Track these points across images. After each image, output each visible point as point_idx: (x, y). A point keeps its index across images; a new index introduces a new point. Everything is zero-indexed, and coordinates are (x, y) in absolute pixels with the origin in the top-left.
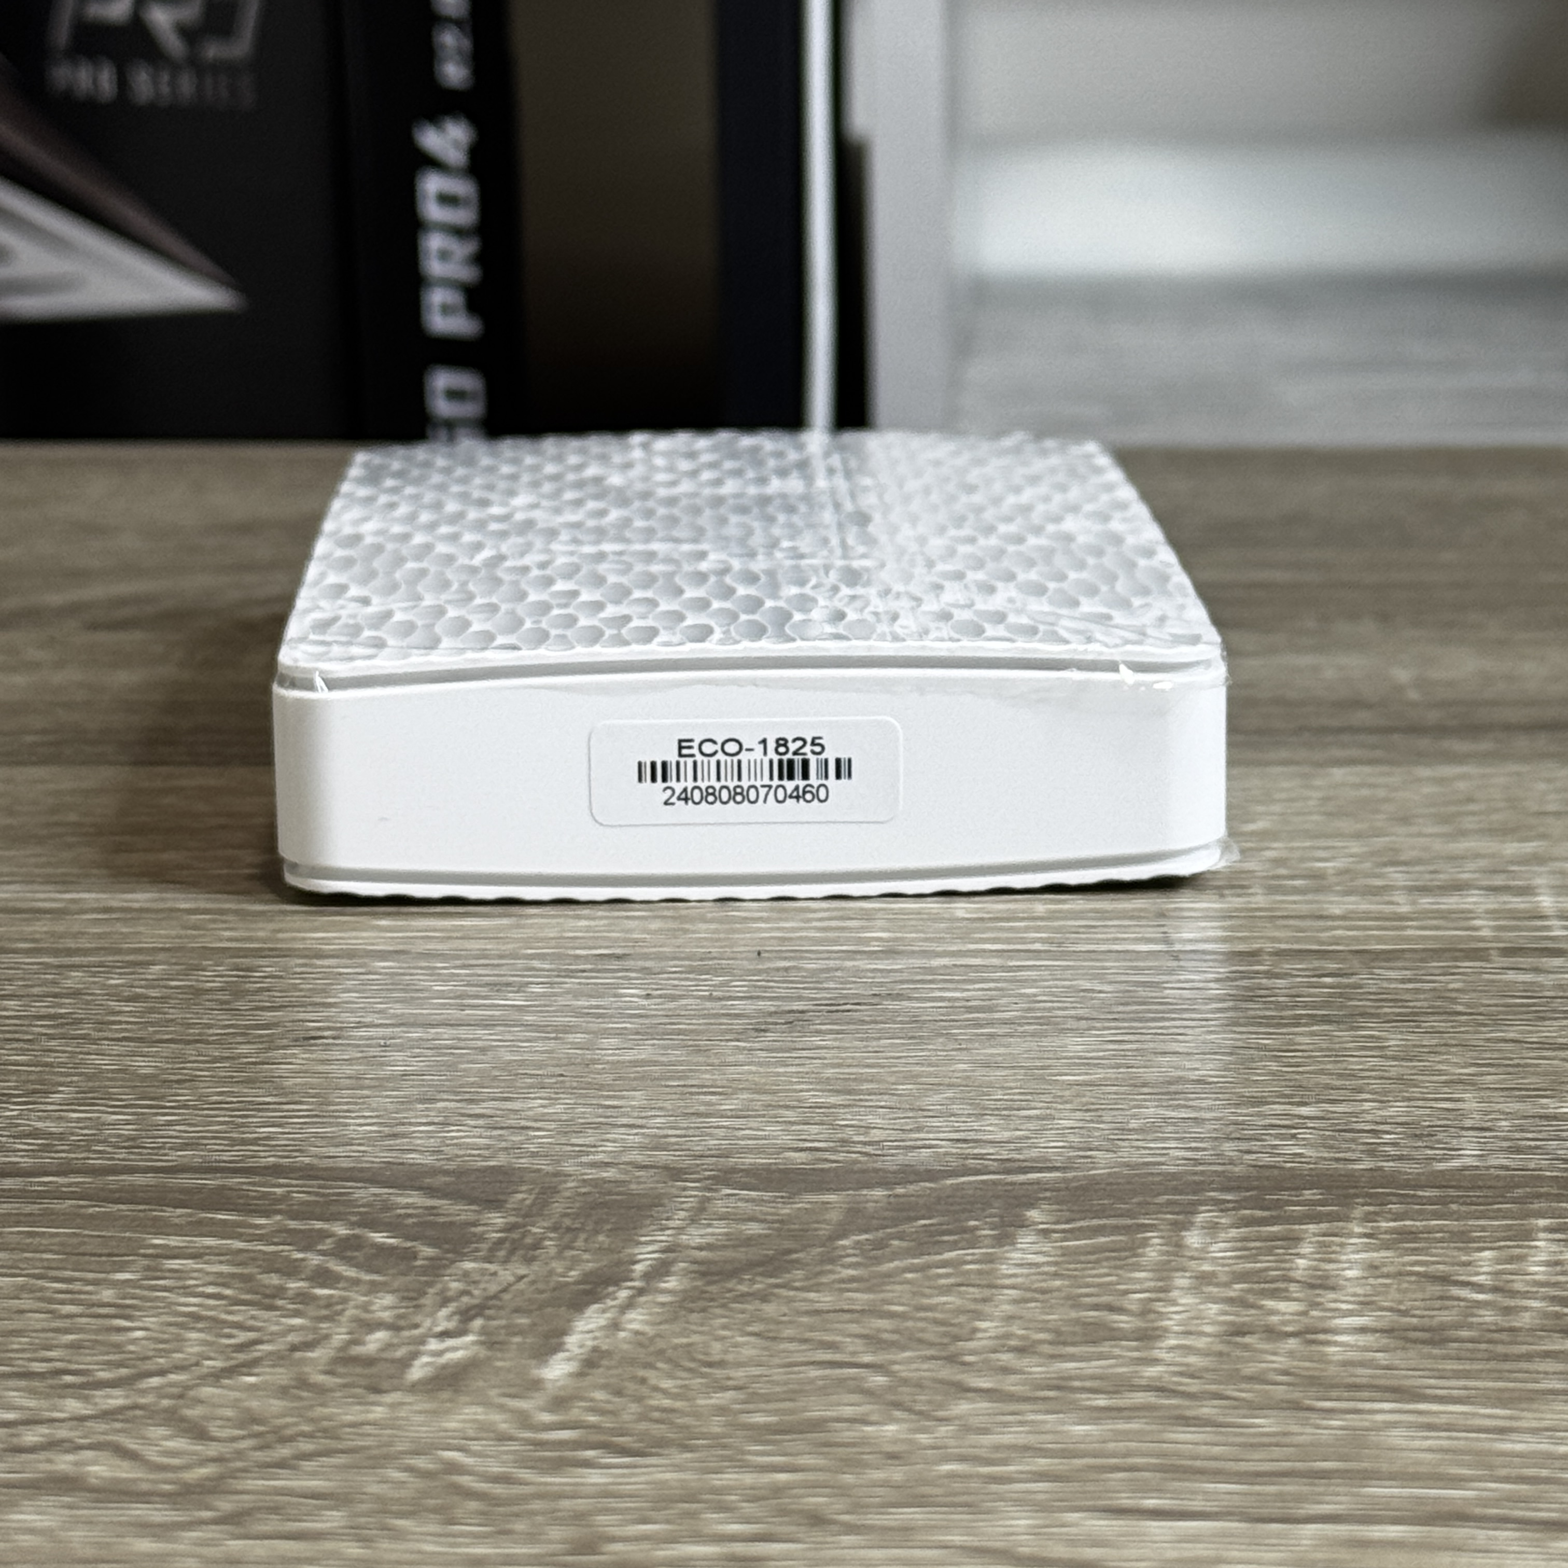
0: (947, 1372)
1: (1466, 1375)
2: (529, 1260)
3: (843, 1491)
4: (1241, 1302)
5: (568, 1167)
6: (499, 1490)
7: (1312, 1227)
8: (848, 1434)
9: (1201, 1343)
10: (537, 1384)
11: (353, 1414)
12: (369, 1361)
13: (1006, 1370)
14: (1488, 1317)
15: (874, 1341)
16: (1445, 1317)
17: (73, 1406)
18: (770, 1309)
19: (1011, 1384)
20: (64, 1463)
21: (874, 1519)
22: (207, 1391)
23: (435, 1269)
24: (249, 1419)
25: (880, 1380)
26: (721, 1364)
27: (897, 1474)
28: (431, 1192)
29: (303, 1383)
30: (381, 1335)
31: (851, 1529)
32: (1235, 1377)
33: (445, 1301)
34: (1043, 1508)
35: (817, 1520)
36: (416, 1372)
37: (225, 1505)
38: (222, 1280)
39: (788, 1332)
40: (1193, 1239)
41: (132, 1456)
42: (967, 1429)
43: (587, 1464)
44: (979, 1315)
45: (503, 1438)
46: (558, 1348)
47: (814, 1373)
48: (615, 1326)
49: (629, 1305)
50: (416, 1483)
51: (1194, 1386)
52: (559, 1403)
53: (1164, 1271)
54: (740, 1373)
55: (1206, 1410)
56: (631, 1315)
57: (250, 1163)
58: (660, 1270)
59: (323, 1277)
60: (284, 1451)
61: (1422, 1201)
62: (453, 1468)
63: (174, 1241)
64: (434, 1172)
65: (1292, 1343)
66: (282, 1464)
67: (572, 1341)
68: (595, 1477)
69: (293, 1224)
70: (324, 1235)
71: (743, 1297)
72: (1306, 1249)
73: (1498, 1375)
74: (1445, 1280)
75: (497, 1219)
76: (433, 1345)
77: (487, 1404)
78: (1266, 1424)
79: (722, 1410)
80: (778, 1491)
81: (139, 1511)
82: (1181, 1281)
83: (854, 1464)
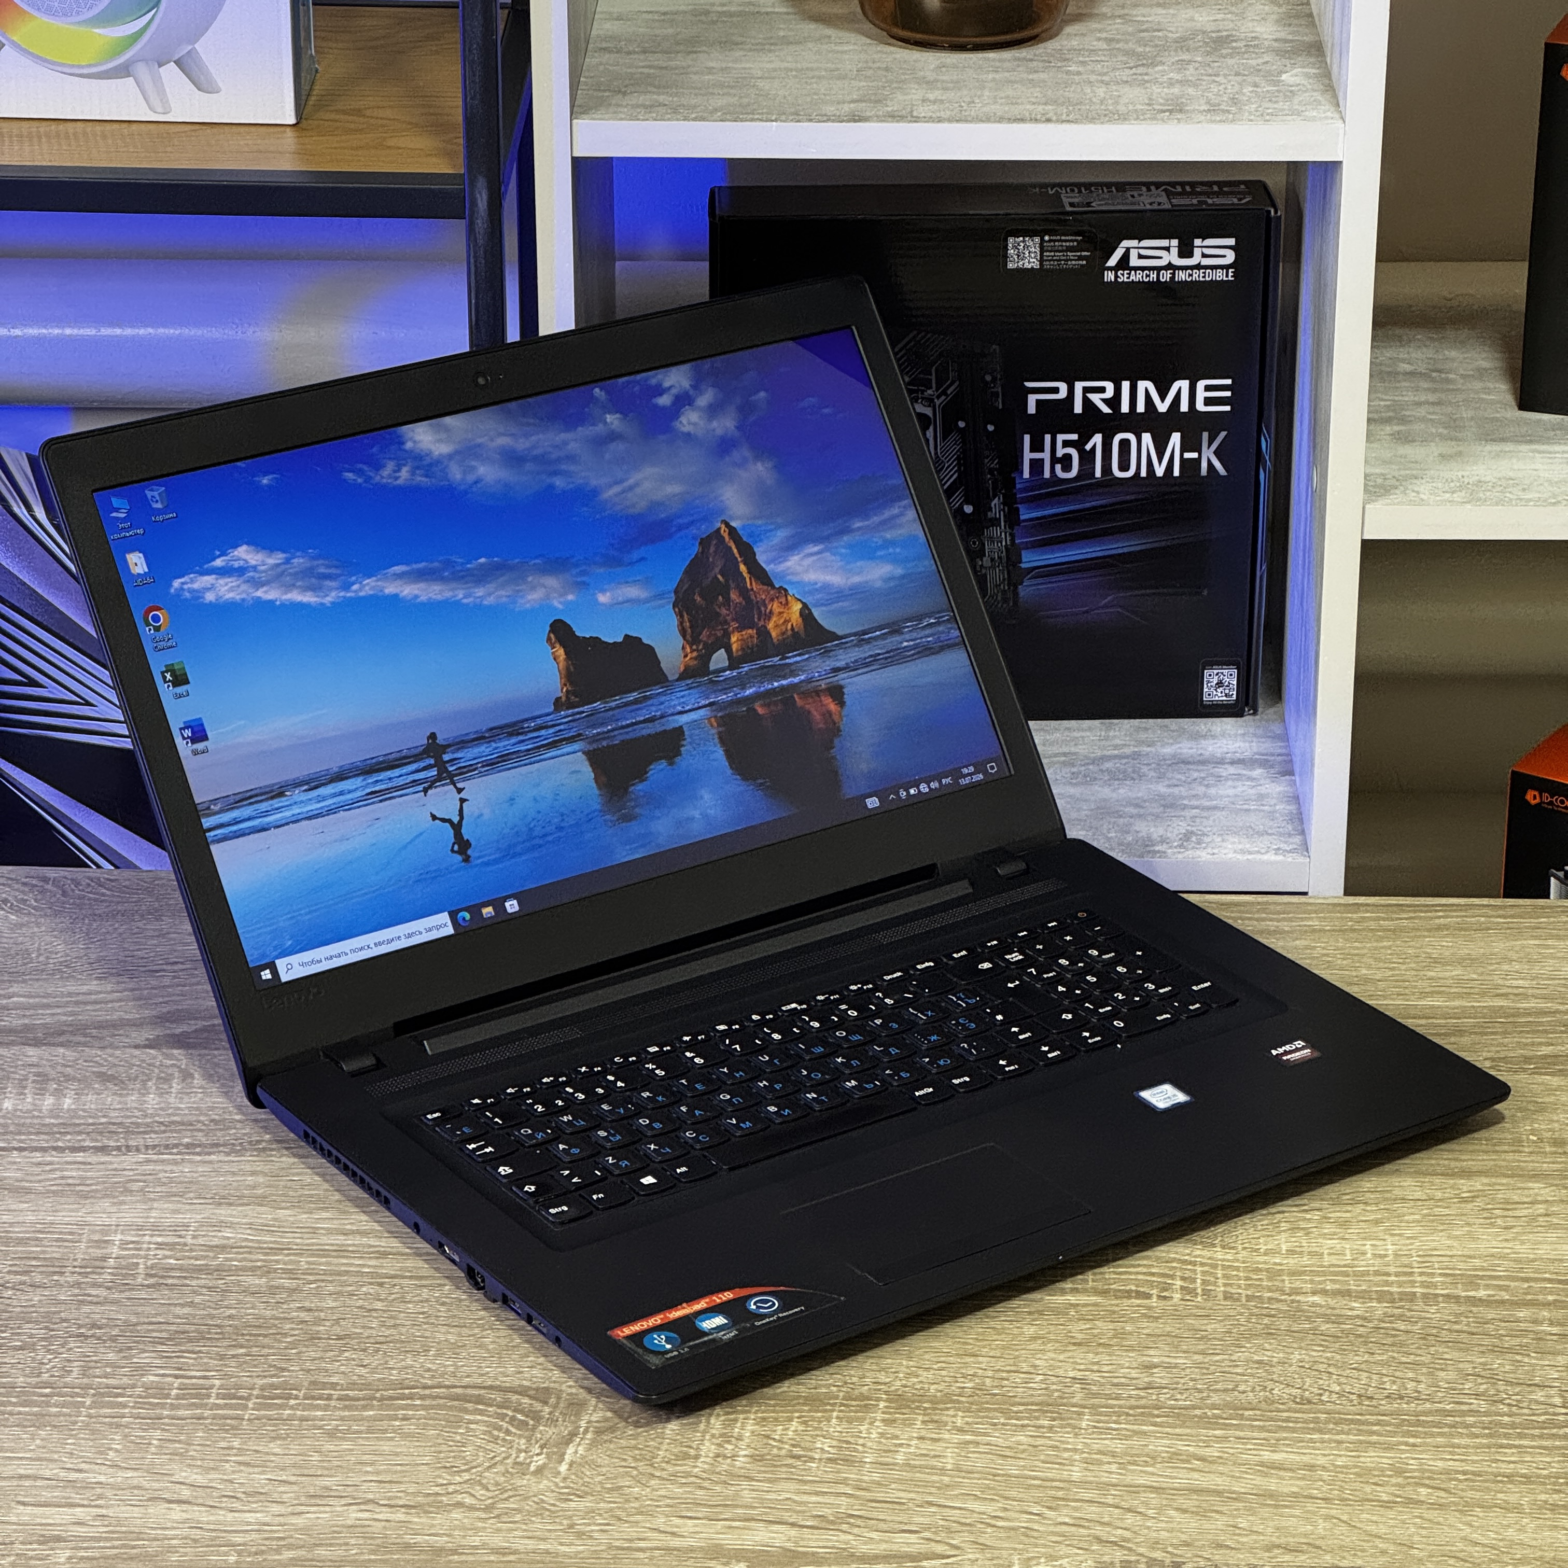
0: (650, 1470)
1: (765, 1472)
2: (556, 1426)
3: (625, 1510)
4: (719, 1445)
5: (564, 1387)
6: (552, 1508)
7: (741, 1416)
8: (627, 1491)
9: (708, 1460)
10: (559, 1473)
11: (519, 1482)
12: (521, 1464)
13: (664, 1470)
14: (775, 1451)
15: (635, 1459)
16: (765, 1451)
17: (458, 1479)
18: (612, 1446)
19: (664, 1474)
20: (459, 1498)
21: (632, 1519)
22: (486, 1474)
23: (534, 1429)
24: (497, 1484)
25: (635, 1472)
26: (600, 1466)
27: (636, 1505)
28: (530, 1397)
29: (508, 1472)
30: (523, 1454)
31: (626, 1522)
32: (714, 1472)
33: (537, 1442)
34: (667, 1516)
35: (620, 1519)
36: (532, 1468)
37: (496, 1512)
38: (485, 1433)
39: (616, 1455)
40: (713, 1420)
41: (474, 1496)
42: (653, 1490)
43: (571, 1500)
44: (659, 1449)
45: (553, 1491)
46: (563, 1460)
47: (621, 1470)
48: (576, 1452)
49: (579, 1444)
50: (535, 1506)
51: (705, 1475)
52: (565, 1479)
53: (704, 1432)
54: (604, 1470)
55: (706, 1484)
56: (580, 1448)
57: (485, 1384)
58: (586, 1431)
59: (508, 1432)
60: (506, 1495)
61: (770, 1405)
62: (543, 1501)
63: (471, 1417)
64: (530, 1388)
65: (729, 1461)
66: (506, 1499)
67: (566, 1457)
68: (573, 1504)
69: (499, 1411)
70: (507, 1415)
71: (605, 1441)
72: (739, 1425)
73: (772, 1472)
74: (768, 1437)
75: (547, 1409)
76: (535, 1458)
77: (548, 1479)
78: (718, 1488)
79: (600, 1483)
80: (611, 1510)
81: (478, 1514)
82: (707, 1437)
83: (627, 1501)
